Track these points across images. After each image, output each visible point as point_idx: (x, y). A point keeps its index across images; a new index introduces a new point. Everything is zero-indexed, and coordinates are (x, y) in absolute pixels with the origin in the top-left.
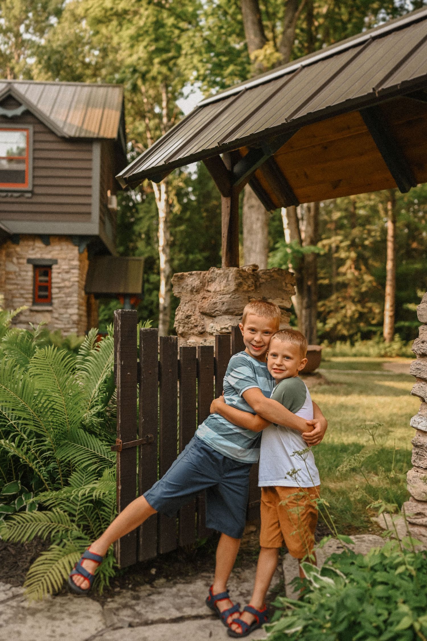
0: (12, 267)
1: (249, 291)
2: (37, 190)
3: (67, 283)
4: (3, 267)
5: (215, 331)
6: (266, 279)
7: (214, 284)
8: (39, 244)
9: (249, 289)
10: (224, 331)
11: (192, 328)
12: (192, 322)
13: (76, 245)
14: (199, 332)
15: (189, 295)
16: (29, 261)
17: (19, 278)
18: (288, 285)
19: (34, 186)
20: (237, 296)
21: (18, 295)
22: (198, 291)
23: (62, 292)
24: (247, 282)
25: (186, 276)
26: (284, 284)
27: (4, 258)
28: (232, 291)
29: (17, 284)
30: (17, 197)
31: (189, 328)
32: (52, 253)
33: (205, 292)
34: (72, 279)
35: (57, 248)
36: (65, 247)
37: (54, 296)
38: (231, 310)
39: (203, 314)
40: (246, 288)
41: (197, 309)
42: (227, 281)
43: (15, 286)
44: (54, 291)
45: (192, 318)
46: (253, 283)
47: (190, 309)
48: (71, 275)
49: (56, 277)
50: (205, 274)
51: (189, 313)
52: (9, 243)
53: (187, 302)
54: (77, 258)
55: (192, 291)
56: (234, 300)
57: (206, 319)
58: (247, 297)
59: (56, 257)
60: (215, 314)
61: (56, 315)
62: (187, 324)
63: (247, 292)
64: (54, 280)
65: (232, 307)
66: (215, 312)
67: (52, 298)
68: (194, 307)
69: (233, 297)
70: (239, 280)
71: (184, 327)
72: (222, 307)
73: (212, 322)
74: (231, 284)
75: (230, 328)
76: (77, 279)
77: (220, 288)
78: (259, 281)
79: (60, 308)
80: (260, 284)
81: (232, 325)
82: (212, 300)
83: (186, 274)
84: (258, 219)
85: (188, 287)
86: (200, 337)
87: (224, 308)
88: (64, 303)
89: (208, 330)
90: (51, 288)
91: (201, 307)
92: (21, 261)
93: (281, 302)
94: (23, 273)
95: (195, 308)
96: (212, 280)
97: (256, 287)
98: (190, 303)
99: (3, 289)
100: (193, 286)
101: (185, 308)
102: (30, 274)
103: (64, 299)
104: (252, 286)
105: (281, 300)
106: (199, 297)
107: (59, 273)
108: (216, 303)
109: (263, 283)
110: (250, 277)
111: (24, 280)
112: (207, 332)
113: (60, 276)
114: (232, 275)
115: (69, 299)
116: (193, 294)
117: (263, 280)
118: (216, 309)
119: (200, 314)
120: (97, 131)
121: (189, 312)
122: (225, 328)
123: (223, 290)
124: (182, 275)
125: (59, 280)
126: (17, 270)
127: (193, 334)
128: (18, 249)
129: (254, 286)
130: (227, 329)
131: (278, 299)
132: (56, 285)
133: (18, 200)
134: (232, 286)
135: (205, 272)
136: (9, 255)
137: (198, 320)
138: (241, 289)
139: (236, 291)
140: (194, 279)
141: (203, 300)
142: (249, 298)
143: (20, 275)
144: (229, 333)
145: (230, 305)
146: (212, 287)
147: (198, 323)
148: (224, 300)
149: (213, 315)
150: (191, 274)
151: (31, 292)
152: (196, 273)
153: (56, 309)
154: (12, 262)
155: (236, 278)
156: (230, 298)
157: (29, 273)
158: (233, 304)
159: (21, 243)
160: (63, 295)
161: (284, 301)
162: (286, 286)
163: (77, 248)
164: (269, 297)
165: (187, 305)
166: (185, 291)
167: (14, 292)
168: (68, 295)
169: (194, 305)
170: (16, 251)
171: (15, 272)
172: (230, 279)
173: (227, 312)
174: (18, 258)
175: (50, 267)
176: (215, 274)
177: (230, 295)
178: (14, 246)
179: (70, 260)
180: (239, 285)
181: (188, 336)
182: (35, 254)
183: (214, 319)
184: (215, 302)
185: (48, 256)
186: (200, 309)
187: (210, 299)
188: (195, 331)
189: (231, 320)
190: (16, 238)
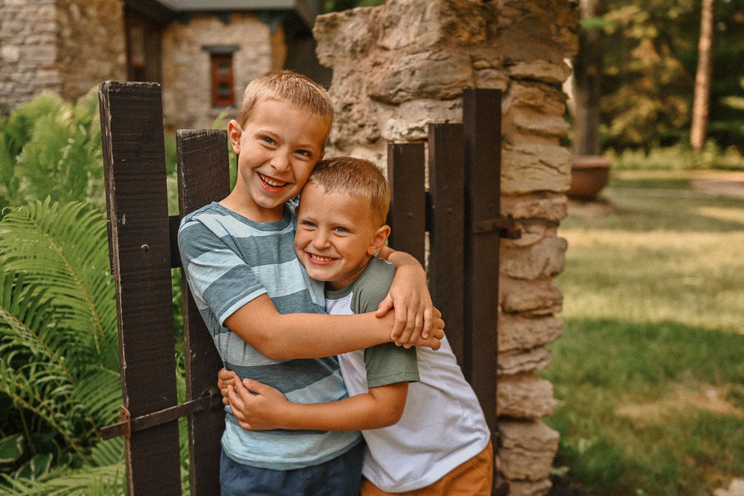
0: (181, 58)
1: (475, 45)
5: (398, 137)
6: (514, 18)
7: (395, 31)
9: (474, 40)
10: (415, 134)
11: (355, 132)
12: (355, 117)
13: (265, 23)
14: (368, 139)
15: (348, 60)
16: (205, 48)
18: (564, 31)
20: (444, 54)
22: (364, 51)
24: (467, 24)
25: (342, 20)
26: (553, 27)
27: (171, 45)
28: (432, 43)
31: (349, 130)
32: (233, 36)
33: (378, 51)
35: (241, 27)
36: (250, 26)
37: (237, 96)
38: (430, 88)
39: (376, 99)
40: (465, 36)
41: (364, 90)
42: (422, 20)
44: (237, 88)
45: (355, 109)
46: (481, 26)
47: (350, 90)
48: (260, 66)
49: (240, 68)
50: (378, 12)
51: (349, 99)
52: (176, 23)
53: (344, 75)
54: (266, 42)
55: (353, 51)
56: (437, 63)
57: (381, 109)
58: (466, 58)
59: (238, 41)
60: (397, 98)
62: (347, 122)
63: (468, 45)
64: (236, 73)
65: (431, 80)
66: (397, 93)
67: (234, 98)
68: (357, 86)
69: (434, 57)
70: (450, 19)
71: (340, 129)
72: (410, 81)
73: (393, 117)
74: (430, 28)
75: (426, 130)
77: (408, 38)
78: (497, 22)
80: (499, 29)
81: (433, 120)
82: (393, 66)
83: (341, 15)
85: (345, 44)
86: (371, 149)
87: (415, 83)
89: (386, 134)
90: (233, 84)
91: (370, 85)
92: (194, 48)
93: (546, 69)
94: (196, 65)
95: (360, 88)
96: (392, 23)
97: (490, 36)
98: (351, 78)
100: (354, 40)
101: (341, 88)
102: (207, 66)
104: (479, 33)
105: (546, 65)
106: (367, 62)
107: (243, 63)
108: (398, 73)
109: (506, 27)
110: (476, 12)
111: (197, 75)
112: (384, 139)
113: (245, 67)
114: (433, 8)
116: (356, 58)
117: (507, 21)
118: (399, 86)
119: (368, 99)
121: (348, 97)
122: (417, 129)
123: (414, 43)
124: (334, 18)
125: (242, 73)
126: (188, 60)
127: (358, 143)
128: (189, 32)
129: (484, 34)
130: (421, 130)
131: (540, 61)
132: (240, 80)
134: (434, 34)
135: (378, 8)
136: (177, 41)
137: (366, 113)
138: (454, 39)
139: (442, 43)
140: (357, 25)
141: (376, 69)
142: (473, 60)
144: (425, 140)
145: (427, 76)
146: (392, 39)
147: (365, 119)
148: (415, 64)
149: (394, 100)
150: (351, 15)
151: (209, 90)
152: (361, 12)
154: (181, 50)
155: (442, 14)
156: (428, 59)
157: (204, 64)
158: (436, 74)
159: (192, 23)
161: (552, 66)
162: (559, 34)
163: (267, 27)
164: (518, 57)
165: (345, 82)
166: (341, 53)
169: (359, 80)
170: (186, 35)
171: (186, 64)
172: (428, 15)
173: (421, 93)
174: (188, 45)
175: (230, 56)
176: (396, 8)
177: (427, 54)
178: (183, 28)
179: (257, 45)
180: (449, 29)
181: (348, 148)
182: (212, 37)
183: (397, 109)
184: (396, 70)
185: (228, 41)
186: (367, 88)
187: (387, 65)
188: (362, 136)
189: (430, 109)
190: (186, 17)
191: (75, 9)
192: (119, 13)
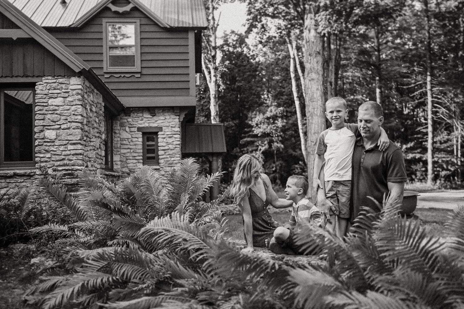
0: (125, 135)
2: (145, 71)
3: (171, 146)
4: (118, 135)
8: (147, 115)
13: (176, 115)
16: (139, 129)
17: (131, 143)
19: (142, 67)
21: (131, 157)
23: (167, 154)
27: (119, 128)
29: (131, 149)
30: (128, 77)
32: (158, 122)
34: (174, 143)
35: (162, 118)
36: (168, 117)
37: (160, 157)
43: (129, 150)
44: (160, 153)
48: (174, 139)
49: (161, 141)
52: (122, 115)
54: (178, 126)
59: (161, 125)
61: (163, 173)
64: (159, 144)
67: (159, 159)
76: (179, 143)
79: (165, 167)
84: (317, 89)
88: (169, 162)
90: (158, 150)
92: (133, 129)
94: (134, 140)
99: (119, 153)
102: (141, 140)
103: (169, 159)
107: (164, 138)
111: (135, 145)
113: (165, 140)
115: (173, 159)
120: (191, 22)
125: (164, 144)
126: (130, 137)
128: (130, 120)
132: (162, 148)
133: (130, 80)
136: (122, 125)
143: (132, 141)
151: (142, 154)
153: (163, 168)
154: (125, 130)
157: (139, 139)
159: (132, 115)
160: (168, 156)
163: (178, 117)
167: (128, 154)
168: (171, 156)
170: (128, 122)
171: (128, 139)
174: (129, 127)
175: (156, 134)
178: (126, 118)
179: (172, 127)
182: (144, 123)
185: (155, 125)
190: (128, 111)
191: (88, 107)
192: (103, 109)
